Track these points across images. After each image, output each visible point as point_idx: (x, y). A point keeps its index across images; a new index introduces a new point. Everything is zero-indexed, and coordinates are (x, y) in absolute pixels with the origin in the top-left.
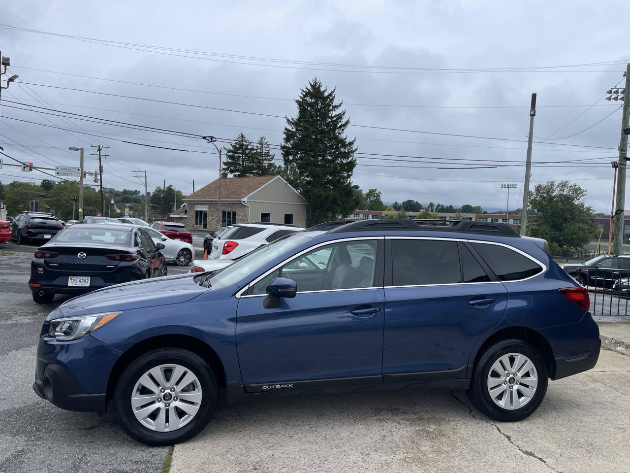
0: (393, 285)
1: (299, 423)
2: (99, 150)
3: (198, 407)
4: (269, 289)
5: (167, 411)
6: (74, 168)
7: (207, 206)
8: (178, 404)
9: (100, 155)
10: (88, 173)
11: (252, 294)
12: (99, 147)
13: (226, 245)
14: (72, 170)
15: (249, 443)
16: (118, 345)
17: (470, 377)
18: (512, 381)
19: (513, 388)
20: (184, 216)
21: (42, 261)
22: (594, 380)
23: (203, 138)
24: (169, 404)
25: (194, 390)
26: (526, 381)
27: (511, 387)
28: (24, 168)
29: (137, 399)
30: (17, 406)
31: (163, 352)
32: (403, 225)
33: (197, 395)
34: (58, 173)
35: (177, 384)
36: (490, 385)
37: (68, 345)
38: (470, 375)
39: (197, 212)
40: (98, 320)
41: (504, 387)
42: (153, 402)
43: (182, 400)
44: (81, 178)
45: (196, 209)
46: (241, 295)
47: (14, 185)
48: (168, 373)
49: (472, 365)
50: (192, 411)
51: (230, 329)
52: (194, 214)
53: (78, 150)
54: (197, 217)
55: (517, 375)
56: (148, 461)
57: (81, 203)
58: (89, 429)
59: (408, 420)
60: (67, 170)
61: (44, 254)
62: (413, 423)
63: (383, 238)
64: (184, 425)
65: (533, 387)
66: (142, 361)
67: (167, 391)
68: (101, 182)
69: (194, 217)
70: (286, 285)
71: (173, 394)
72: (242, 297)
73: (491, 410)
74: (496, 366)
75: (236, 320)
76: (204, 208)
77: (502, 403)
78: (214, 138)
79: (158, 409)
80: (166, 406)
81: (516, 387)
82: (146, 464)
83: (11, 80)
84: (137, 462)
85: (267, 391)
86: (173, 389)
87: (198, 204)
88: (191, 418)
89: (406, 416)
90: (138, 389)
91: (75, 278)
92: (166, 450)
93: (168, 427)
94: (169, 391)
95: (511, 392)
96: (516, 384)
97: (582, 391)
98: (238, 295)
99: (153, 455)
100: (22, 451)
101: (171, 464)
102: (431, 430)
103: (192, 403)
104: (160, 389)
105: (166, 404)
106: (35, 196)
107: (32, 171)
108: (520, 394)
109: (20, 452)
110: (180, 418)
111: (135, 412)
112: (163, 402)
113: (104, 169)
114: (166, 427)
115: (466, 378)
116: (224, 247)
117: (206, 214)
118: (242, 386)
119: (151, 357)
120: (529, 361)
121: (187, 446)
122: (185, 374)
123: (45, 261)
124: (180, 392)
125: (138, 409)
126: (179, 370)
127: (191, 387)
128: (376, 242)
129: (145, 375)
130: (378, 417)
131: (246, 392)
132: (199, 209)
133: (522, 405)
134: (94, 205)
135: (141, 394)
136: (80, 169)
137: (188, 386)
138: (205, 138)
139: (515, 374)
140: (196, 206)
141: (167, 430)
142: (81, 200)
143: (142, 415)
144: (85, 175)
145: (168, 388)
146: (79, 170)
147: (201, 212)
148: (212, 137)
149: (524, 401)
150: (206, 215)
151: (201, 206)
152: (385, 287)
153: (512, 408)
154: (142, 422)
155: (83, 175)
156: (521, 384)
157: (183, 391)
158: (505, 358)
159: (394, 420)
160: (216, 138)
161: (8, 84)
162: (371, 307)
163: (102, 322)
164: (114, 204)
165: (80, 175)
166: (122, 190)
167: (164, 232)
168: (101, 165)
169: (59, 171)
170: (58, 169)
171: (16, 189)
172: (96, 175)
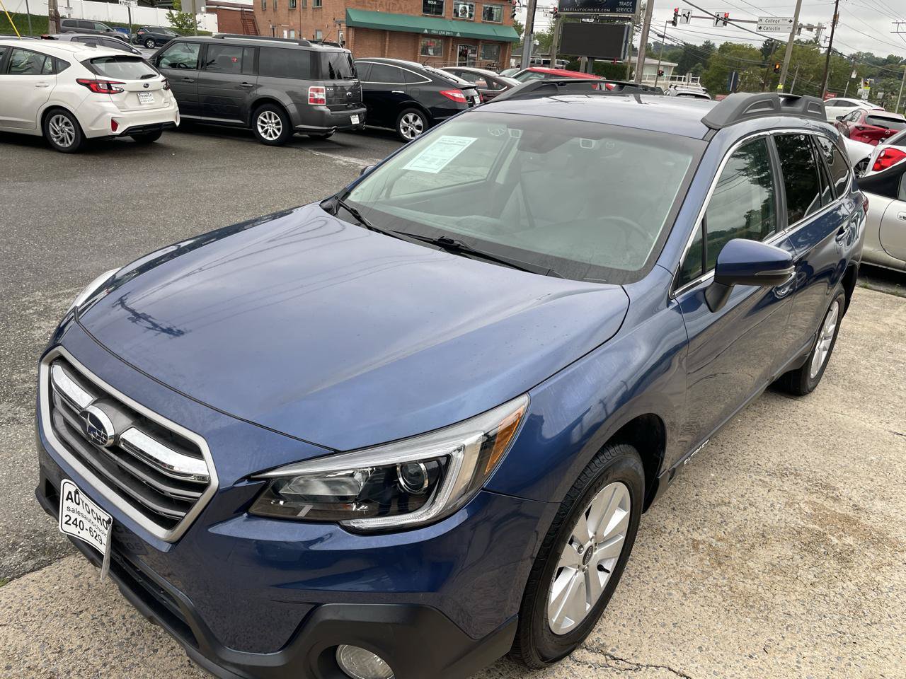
6: (785, 19)
10: (804, 27)
14: (781, 22)
28: (717, 21)
34: (760, 28)
44: (792, 35)
47: (725, 48)
57: (784, 76)
60: (774, 23)
68: (831, 42)
106: (749, 65)
107: (726, 25)
113: (840, 19)
136: (793, 20)
142: (784, 72)
144: (800, 29)
146: (791, 21)
155: (797, 28)
164: (858, 80)
165: (791, 30)
166: (885, 57)
167: (864, 128)
168: (836, 12)
169: (763, 24)
170: (761, 20)
171: (725, 55)
172: (820, 28)
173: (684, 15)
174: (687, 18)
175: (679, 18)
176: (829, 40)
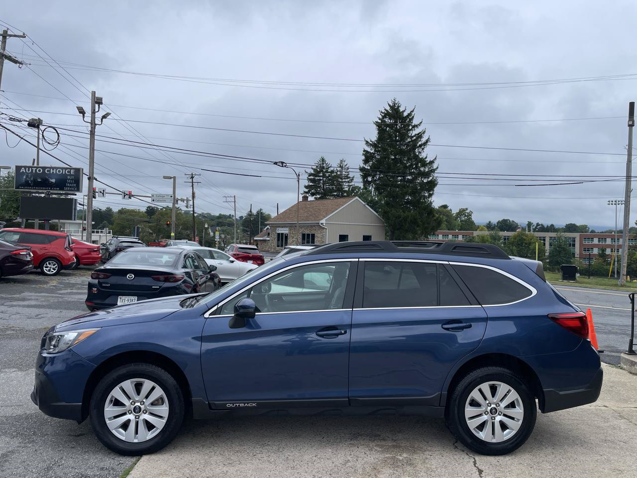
0: (363, 308)
1: (269, 443)
2: (192, 178)
3: (164, 421)
4: (236, 309)
5: (137, 423)
6: (167, 195)
7: (288, 229)
8: (147, 417)
9: (192, 182)
10: (179, 200)
11: (220, 314)
12: (192, 175)
14: (166, 197)
15: (211, 459)
16: (93, 360)
17: (445, 405)
18: (494, 411)
19: (495, 419)
20: (269, 239)
21: (96, 281)
22: (620, 416)
23: (274, 164)
24: (139, 416)
25: (163, 404)
26: (510, 412)
27: (493, 418)
28: (124, 196)
29: (109, 410)
30: (28, 412)
31: (132, 367)
32: (381, 247)
33: (164, 410)
34: (153, 200)
35: (147, 397)
36: (467, 415)
37: (54, 357)
38: (444, 402)
39: (279, 234)
40: (79, 335)
41: (485, 417)
42: (124, 414)
43: (151, 414)
44: (174, 204)
47: (122, 212)
48: (138, 387)
49: (446, 393)
50: (160, 424)
51: (195, 348)
52: (276, 236)
53: (171, 178)
54: (278, 240)
55: (499, 405)
56: (113, 469)
57: (174, 228)
58: (78, 436)
59: (382, 447)
60: (161, 197)
61: (99, 274)
62: (386, 449)
63: (357, 260)
64: (151, 438)
65: (518, 420)
66: (114, 374)
67: (136, 404)
68: (193, 208)
69: (276, 240)
70: (246, 306)
71: (142, 407)
72: (210, 316)
73: (469, 441)
74: (475, 394)
75: (202, 339)
76: (285, 231)
77: (482, 435)
78: (284, 163)
79: (129, 421)
80: (136, 418)
81: (498, 418)
82: (110, 471)
83: (104, 117)
84: (102, 469)
85: (231, 408)
86: (142, 403)
87: (279, 227)
88: (158, 431)
89: (383, 443)
90: (111, 401)
91: (123, 297)
92: (134, 459)
93: (137, 438)
94: (138, 404)
95: (493, 424)
96: (499, 414)
97: (598, 427)
98: (206, 315)
99: (120, 463)
100: (12, 452)
101: (130, 473)
102: (401, 458)
103: (161, 417)
104: (131, 402)
105: (136, 416)
106: (140, 222)
107: (131, 198)
108: (504, 427)
109: (9, 452)
110: (149, 431)
111: (108, 422)
112: (133, 414)
113: (196, 195)
114: (135, 438)
115: (440, 406)
118: (207, 403)
119: (123, 371)
120: (513, 390)
121: (154, 457)
122: (153, 388)
123: (99, 281)
124: (148, 405)
125: (110, 419)
126: (148, 384)
127: (160, 401)
128: (349, 264)
129: (117, 388)
130: (352, 442)
131: (211, 408)
132: (279, 232)
133: (506, 438)
134: (190, 229)
135: (114, 405)
136: (173, 196)
137: (157, 400)
138: (276, 163)
139: (497, 404)
140: (277, 229)
141: (136, 441)
142: (173, 226)
143: (113, 425)
144: (177, 201)
145: (138, 401)
146: (171, 197)
147: (282, 234)
148: (282, 163)
149: (508, 434)
150: (286, 237)
151: (282, 229)
152: (354, 309)
153: (494, 441)
154: (114, 432)
155: (176, 201)
156: (505, 415)
157: (153, 404)
158: (485, 387)
159: (368, 446)
160: (286, 164)
161: (102, 121)
162: (337, 329)
163: (82, 338)
164: (208, 228)
165: (173, 202)
166: (218, 215)
167: (238, 255)
168: (193, 191)
169: (155, 198)
170: (153, 196)
171: (123, 216)
172: (188, 200)
173: (100, 192)
174: (103, 194)
175: (97, 194)
176: (192, 206)
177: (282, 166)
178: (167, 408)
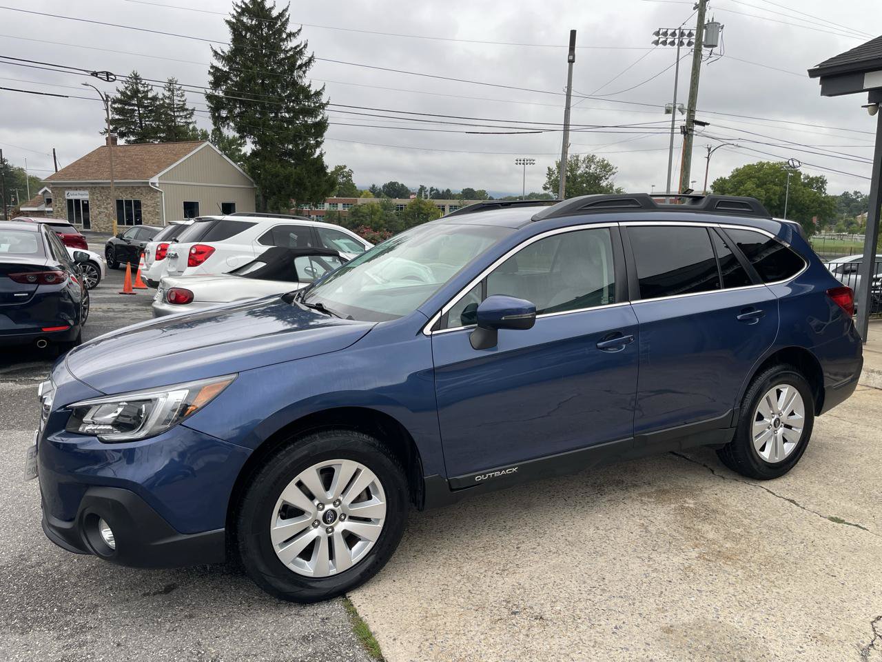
3: (379, 526)
5: (330, 540)
7: (87, 192)
8: (346, 525)
11: (447, 328)
13: (193, 251)
16: (242, 438)
17: (736, 424)
18: (777, 423)
20: (47, 209)
23: (92, 74)
24: (332, 528)
26: (791, 420)
27: (776, 432)
29: (280, 528)
32: (638, 204)
33: (377, 506)
35: (344, 492)
36: (754, 434)
37: (135, 449)
38: (735, 421)
39: (70, 201)
40: (194, 392)
41: (769, 432)
42: (306, 530)
43: (352, 518)
45: (67, 198)
46: (432, 330)
48: (327, 477)
49: (739, 407)
50: (370, 534)
52: (65, 204)
54: (70, 210)
55: (782, 414)
59: (649, 495)
62: (659, 499)
63: (616, 224)
64: (360, 559)
65: (799, 429)
67: (328, 507)
69: (66, 210)
71: (339, 510)
72: (435, 333)
74: (762, 405)
75: (433, 372)
76: (83, 196)
77: (766, 455)
78: (112, 74)
79: (315, 541)
80: (327, 532)
81: (781, 430)
84: (306, 639)
85: (482, 483)
86: (337, 502)
87: (70, 188)
88: (371, 545)
89: (642, 490)
90: (280, 511)
92: (338, 604)
93: (334, 567)
94: (331, 506)
95: (776, 438)
96: (781, 426)
98: (427, 331)
102: (692, 506)
103: (367, 520)
104: (316, 504)
105: (328, 529)
108: (784, 440)
110: (351, 548)
111: (279, 551)
112: (323, 526)
114: (331, 567)
115: (730, 428)
116: (190, 254)
117: (87, 205)
118: (446, 480)
119: (302, 451)
120: (797, 393)
122: (357, 473)
124: (349, 506)
125: (282, 545)
126: (345, 468)
128: (608, 231)
129: (292, 486)
131: (452, 490)
133: (787, 454)
135: (285, 518)
138: (95, 74)
140: (66, 192)
141: (334, 572)
143: (288, 555)
145: (329, 502)
147: (77, 201)
148: (108, 74)
149: (789, 448)
151: (76, 192)
152: (632, 303)
153: (777, 460)
154: (292, 567)
156: (786, 426)
157: (358, 500)
158: (772, 393)
160: (115, 76)
162: (622, 336)
163: (203, 398)
177: (108, 80)
178: (384, 502)
